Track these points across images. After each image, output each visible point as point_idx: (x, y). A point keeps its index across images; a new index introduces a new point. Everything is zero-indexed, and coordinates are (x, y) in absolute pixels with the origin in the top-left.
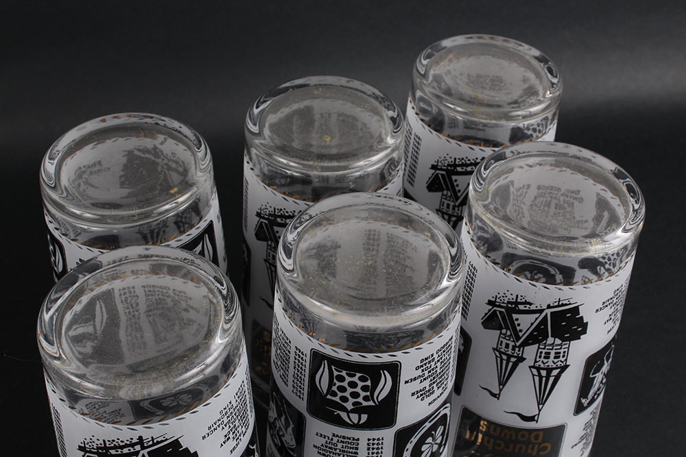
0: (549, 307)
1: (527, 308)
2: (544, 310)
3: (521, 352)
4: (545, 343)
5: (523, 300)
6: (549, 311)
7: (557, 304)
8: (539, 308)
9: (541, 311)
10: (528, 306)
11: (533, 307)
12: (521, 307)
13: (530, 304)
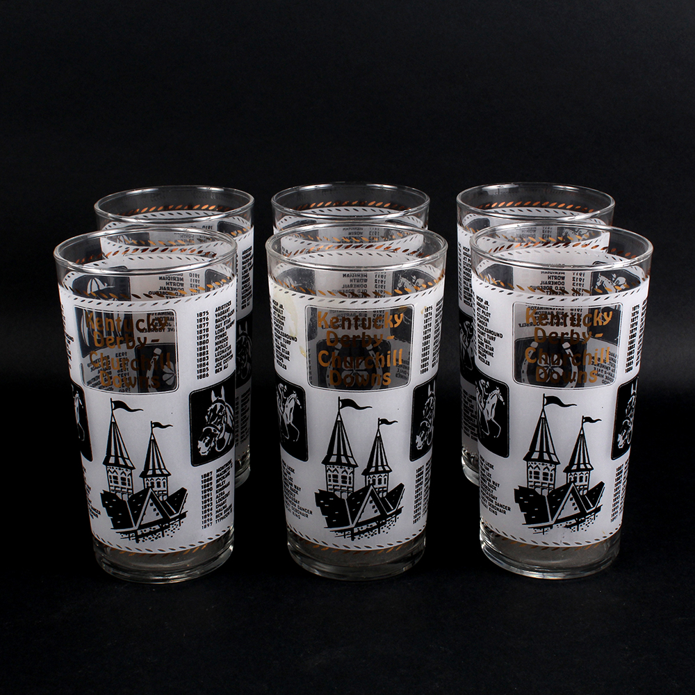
0: (551, 526)
1: (569, 522)
2: (555, 523)
3: (569, 477)
4: (549, 490)
5: (572, 528)
6: (551, 522)
7: (545, 529)
8: (559, 524)
9: (558, 521)
10: (568, 524)
11: (564, 524)
12: (573, 521)
13: (567, 527)
